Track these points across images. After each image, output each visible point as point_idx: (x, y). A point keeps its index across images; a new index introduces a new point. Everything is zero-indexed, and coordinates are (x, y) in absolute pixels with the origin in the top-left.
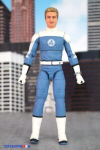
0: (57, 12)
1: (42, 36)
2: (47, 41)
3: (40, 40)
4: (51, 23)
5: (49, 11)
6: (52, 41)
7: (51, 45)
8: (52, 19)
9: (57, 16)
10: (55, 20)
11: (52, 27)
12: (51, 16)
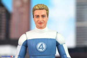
0: (47, 10)
1: (30, 38)
2: (37, 44)
3: (28, 43)
4: (41, 23)
5: (37, 9)
6: (42, 45)
7: (41, 50)
8: (41, 19)
9: (48, 14)
10: (45, 19)
11: (41, 28)
12: (40, 15)
